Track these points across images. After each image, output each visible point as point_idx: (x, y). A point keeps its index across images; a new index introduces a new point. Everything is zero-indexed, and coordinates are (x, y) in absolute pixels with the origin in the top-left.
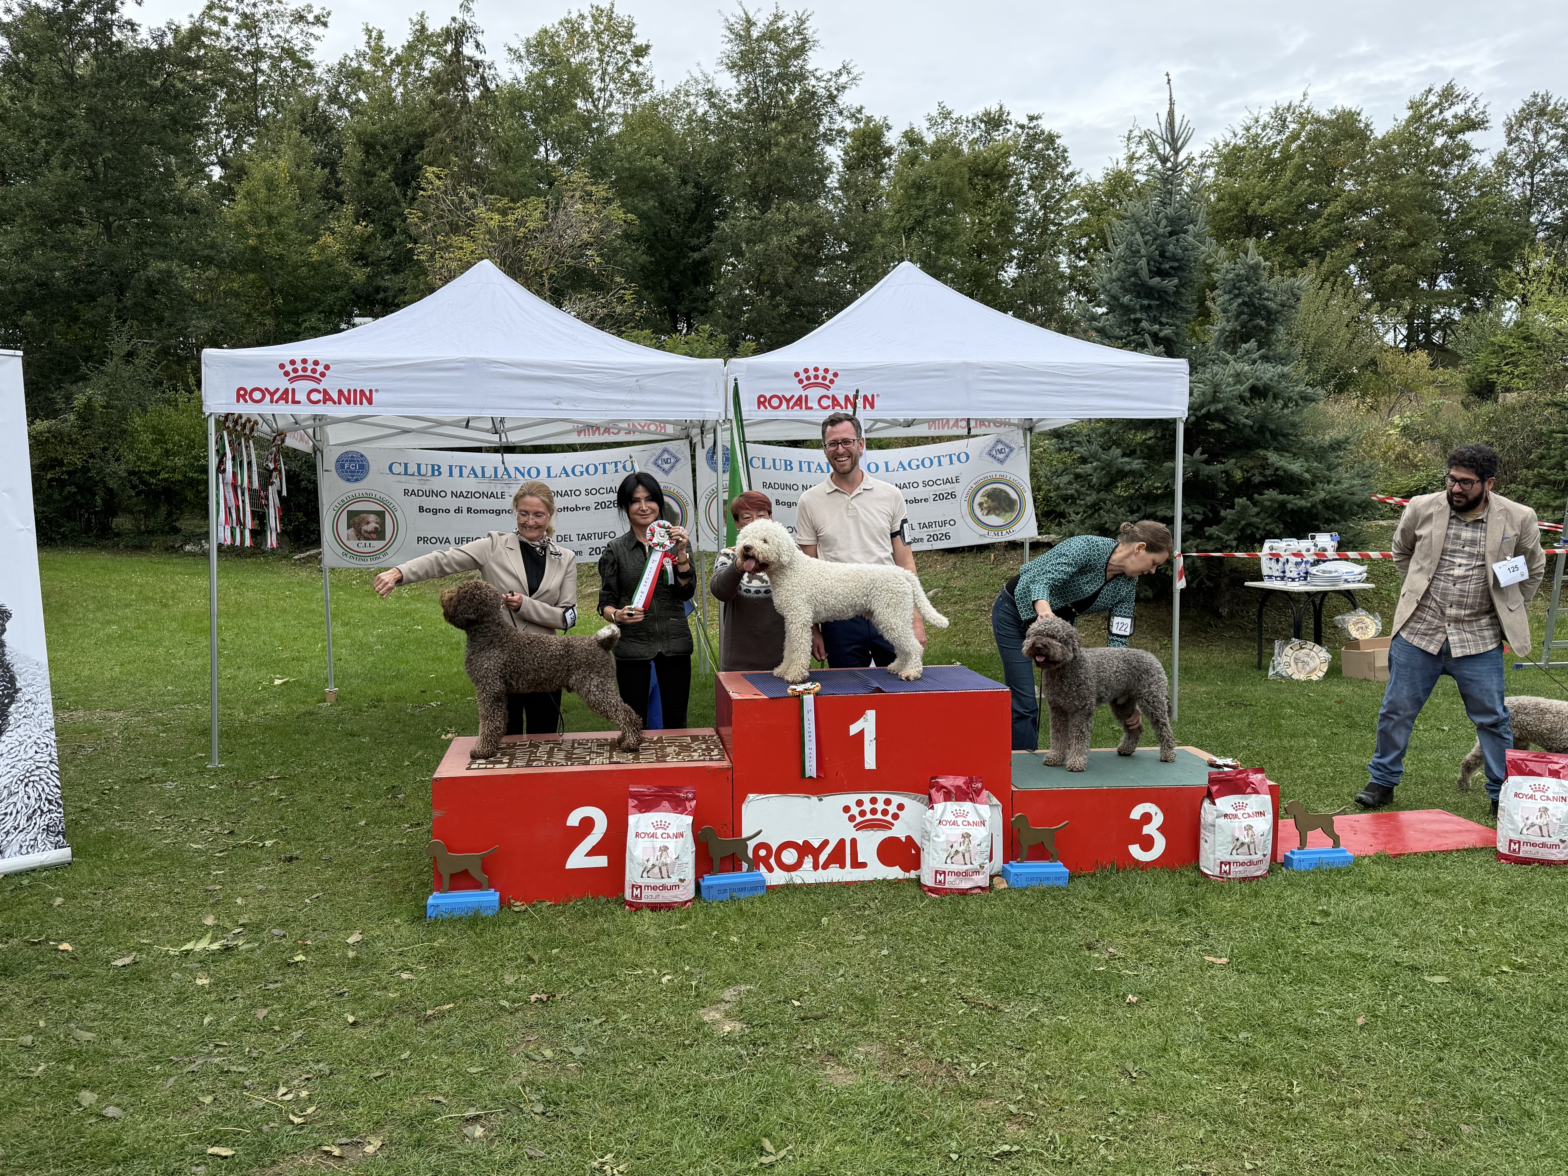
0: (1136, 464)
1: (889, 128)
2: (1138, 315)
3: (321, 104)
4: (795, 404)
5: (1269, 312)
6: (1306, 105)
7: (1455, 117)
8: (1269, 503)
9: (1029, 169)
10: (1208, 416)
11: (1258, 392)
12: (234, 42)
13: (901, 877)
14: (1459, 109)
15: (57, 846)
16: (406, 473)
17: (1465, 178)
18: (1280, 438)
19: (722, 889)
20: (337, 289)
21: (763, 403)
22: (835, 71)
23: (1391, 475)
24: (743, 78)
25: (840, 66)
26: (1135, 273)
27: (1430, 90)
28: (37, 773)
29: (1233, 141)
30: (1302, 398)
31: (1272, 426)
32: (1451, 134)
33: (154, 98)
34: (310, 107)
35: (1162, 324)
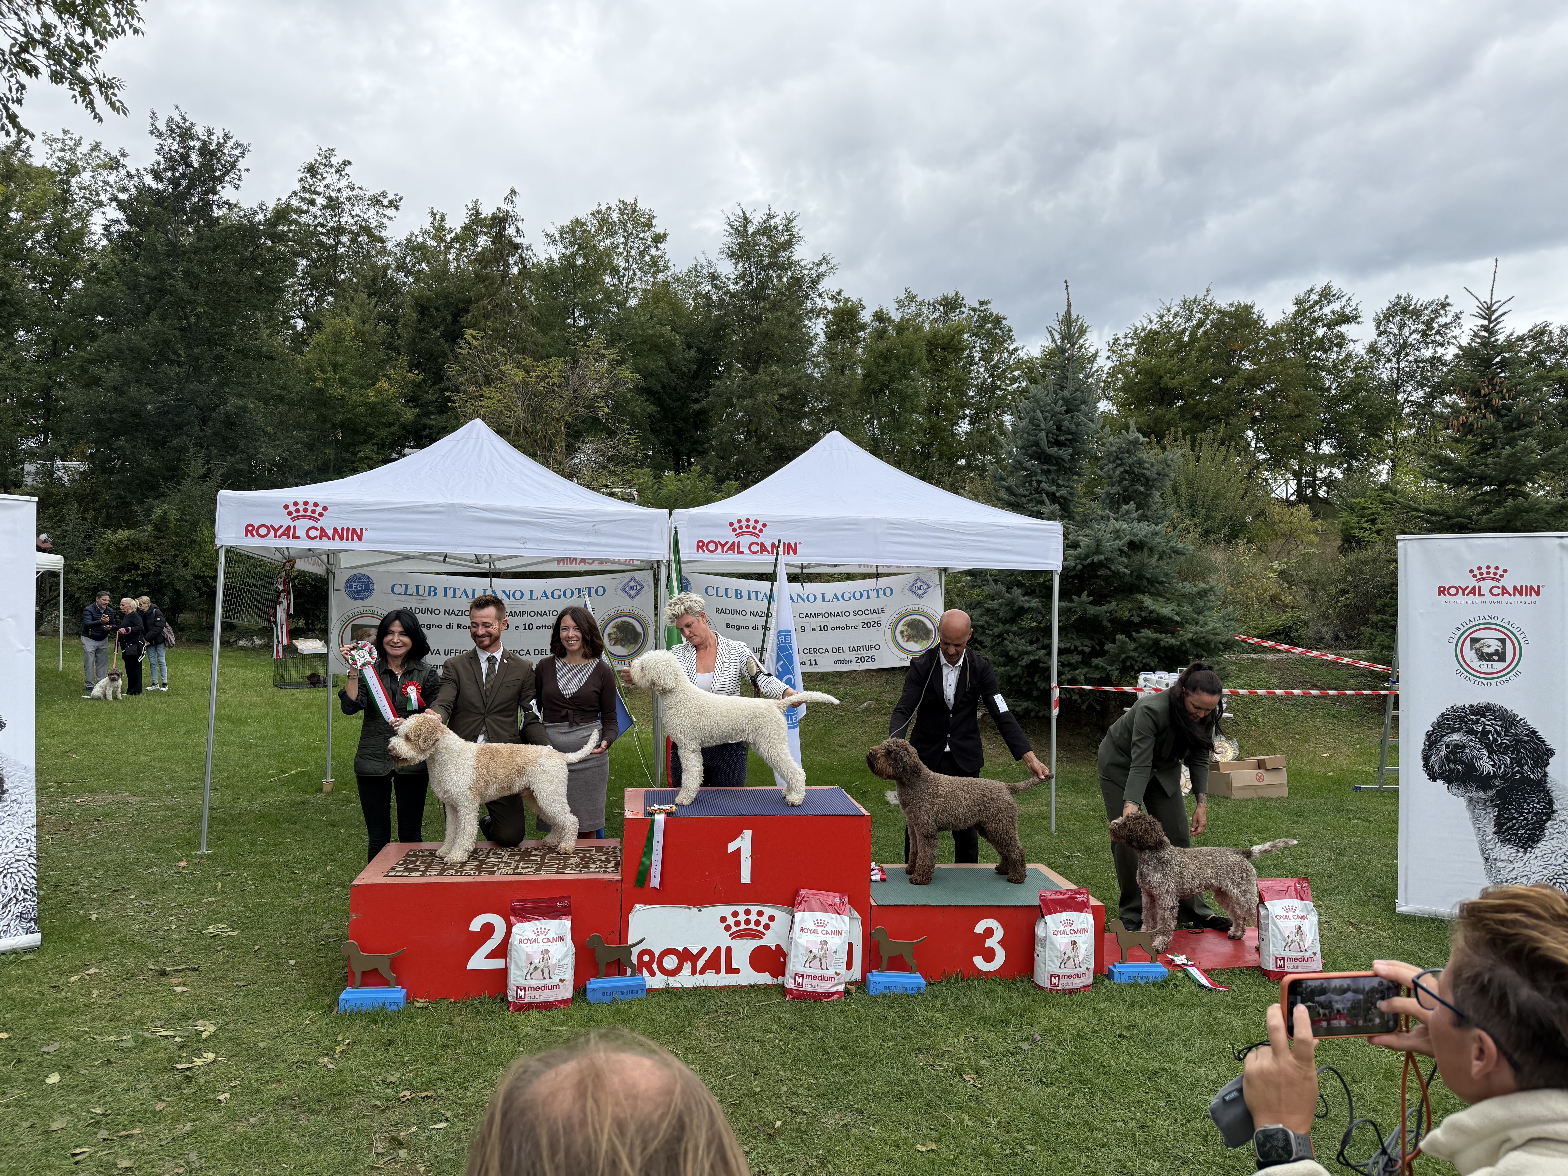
1: (863, 308)
2: (1039, 478)
3: (390, 271)
4: (729, 549)
5: (1148, 480)
6: (1209, 299)
7: (1333, 312)
8: (1145, 640)
9: (980, 344)
11: (1135, 546)
12: (320, 219)
13: (769, 983)
14: (1336, 306)
15: (28, 931)
16: (406, 594)
17: (1343, 362)
18: (1156, 585)
19: (607, 992)
20: (390, 425)
21: (702, 547)
22: (816, 261)
24: (740, 264)
25: (821, 258)
26: (1037, 444)
27: (1312, 290)
28: (16, 865)
29: (1149, 327)
30: (1173, 552)
31: (1148, 575)
32: (1330, 325)
33: (244, 265)
34: (380, 274)
35: (1058, 485)
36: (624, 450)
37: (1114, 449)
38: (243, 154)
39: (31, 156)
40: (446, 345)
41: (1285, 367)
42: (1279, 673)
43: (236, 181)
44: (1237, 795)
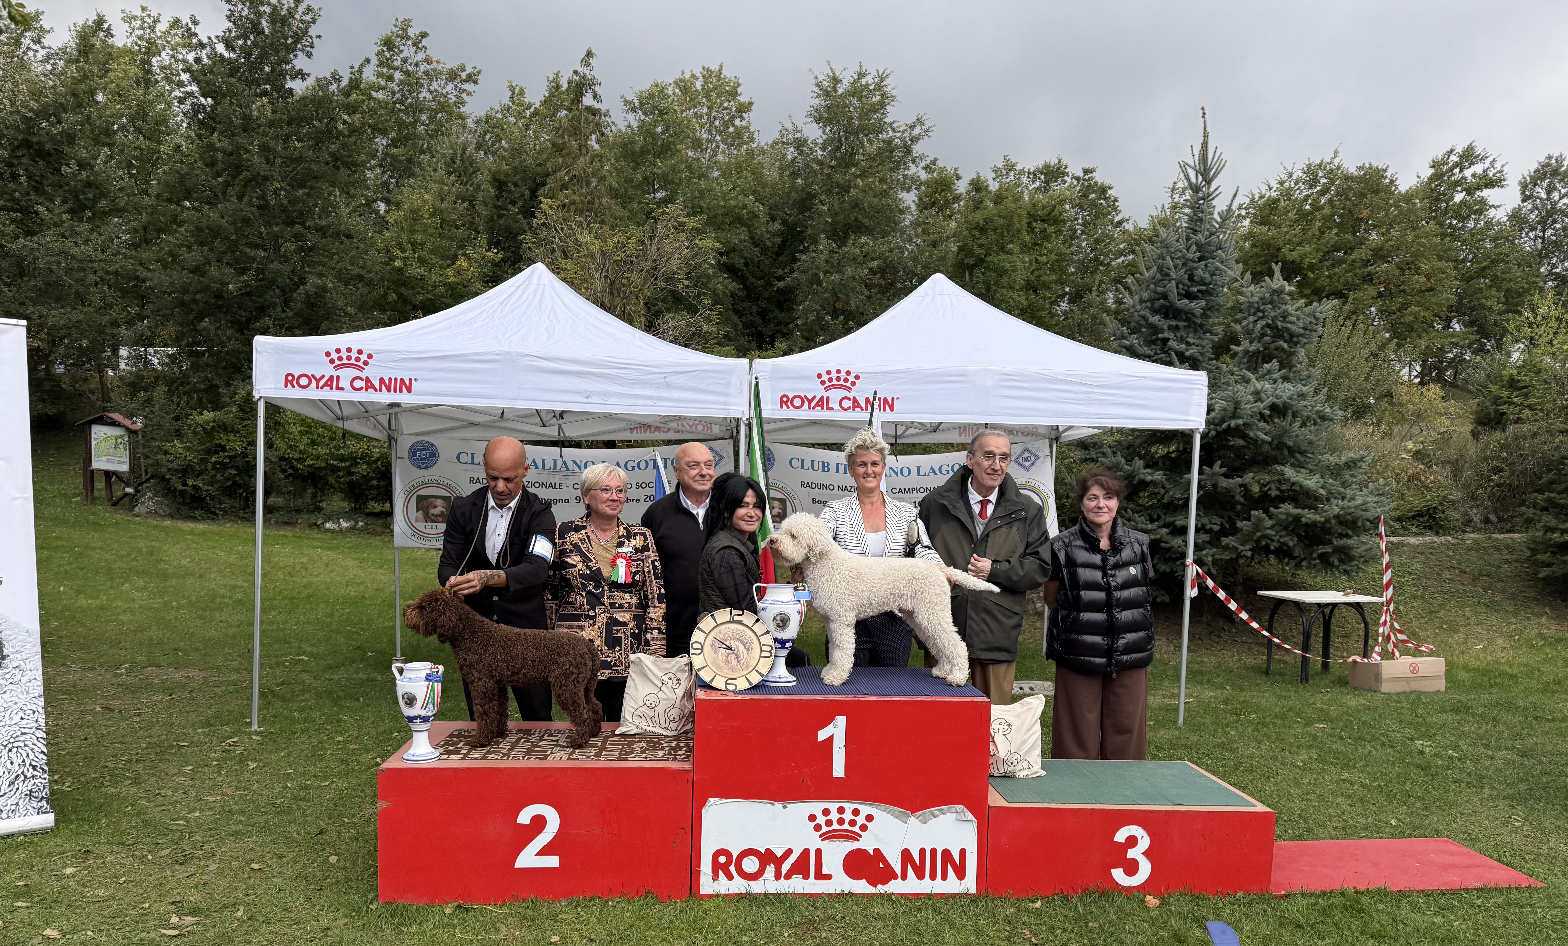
0: (1158, 476)
1: (959, 178)
2: (1166, 335)
3: (469, 150)
4: (817, 405)
5: (1292, 335)
6: (1336, 162)
7: (1474, 175)
8: (1284, 517)
9: (1082, 216)
10: (1229, 431)
11: (1278, 410)
12: (398, 96)
14: (1478, 168)
15: (40, 811)
16: (472, 463)
17: (1481, 231)
18: (1298, 455)
21: (786, 403)
22: (909, 123)
23: (1402, 495)
24: (828, 128)
25: (914, 120)
26: (1165, 297)
27: (1452, 151)
28: (21, 739)
29: (1268, 194)
30: (1320, 417)
31: (1290, 443)
32: (1469, 191)
33: (320, 139)
34: (459, 152)
35: (1188, 344)
36: (706, 327)
37: (1256, 299)
38: (314, 21)
39: (112, 36)
40: (524, 222)
41: (1417, 237)
42: (1422, 558)
43: (308, 49)
44: (1385, 687)
